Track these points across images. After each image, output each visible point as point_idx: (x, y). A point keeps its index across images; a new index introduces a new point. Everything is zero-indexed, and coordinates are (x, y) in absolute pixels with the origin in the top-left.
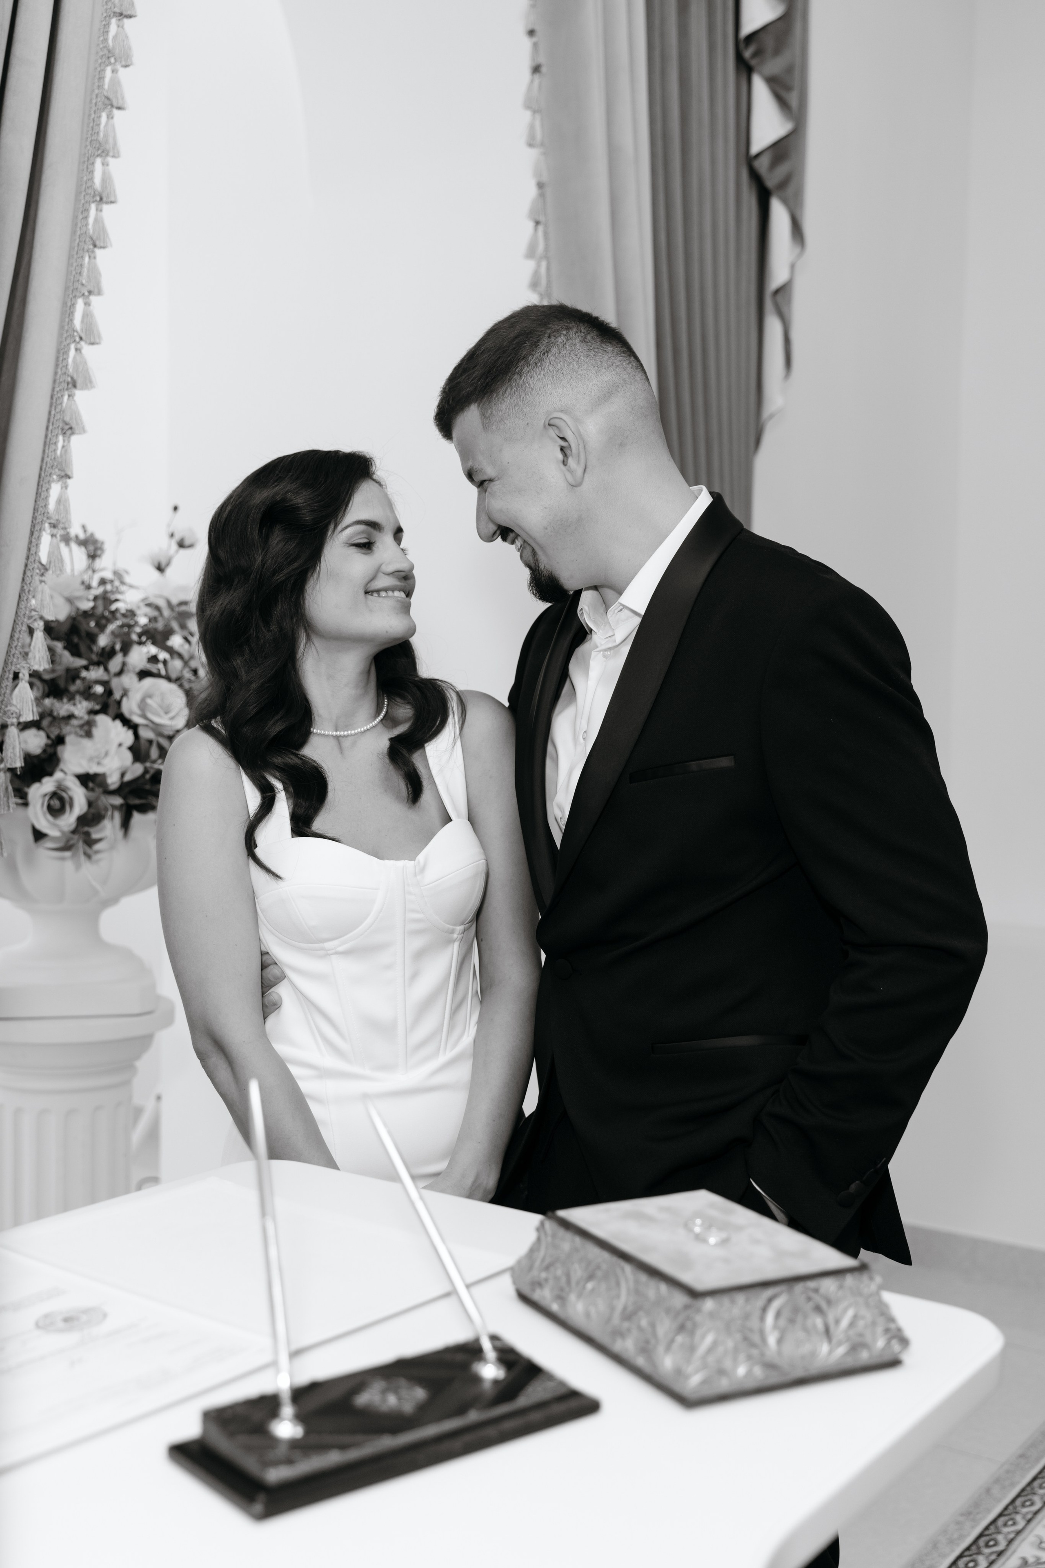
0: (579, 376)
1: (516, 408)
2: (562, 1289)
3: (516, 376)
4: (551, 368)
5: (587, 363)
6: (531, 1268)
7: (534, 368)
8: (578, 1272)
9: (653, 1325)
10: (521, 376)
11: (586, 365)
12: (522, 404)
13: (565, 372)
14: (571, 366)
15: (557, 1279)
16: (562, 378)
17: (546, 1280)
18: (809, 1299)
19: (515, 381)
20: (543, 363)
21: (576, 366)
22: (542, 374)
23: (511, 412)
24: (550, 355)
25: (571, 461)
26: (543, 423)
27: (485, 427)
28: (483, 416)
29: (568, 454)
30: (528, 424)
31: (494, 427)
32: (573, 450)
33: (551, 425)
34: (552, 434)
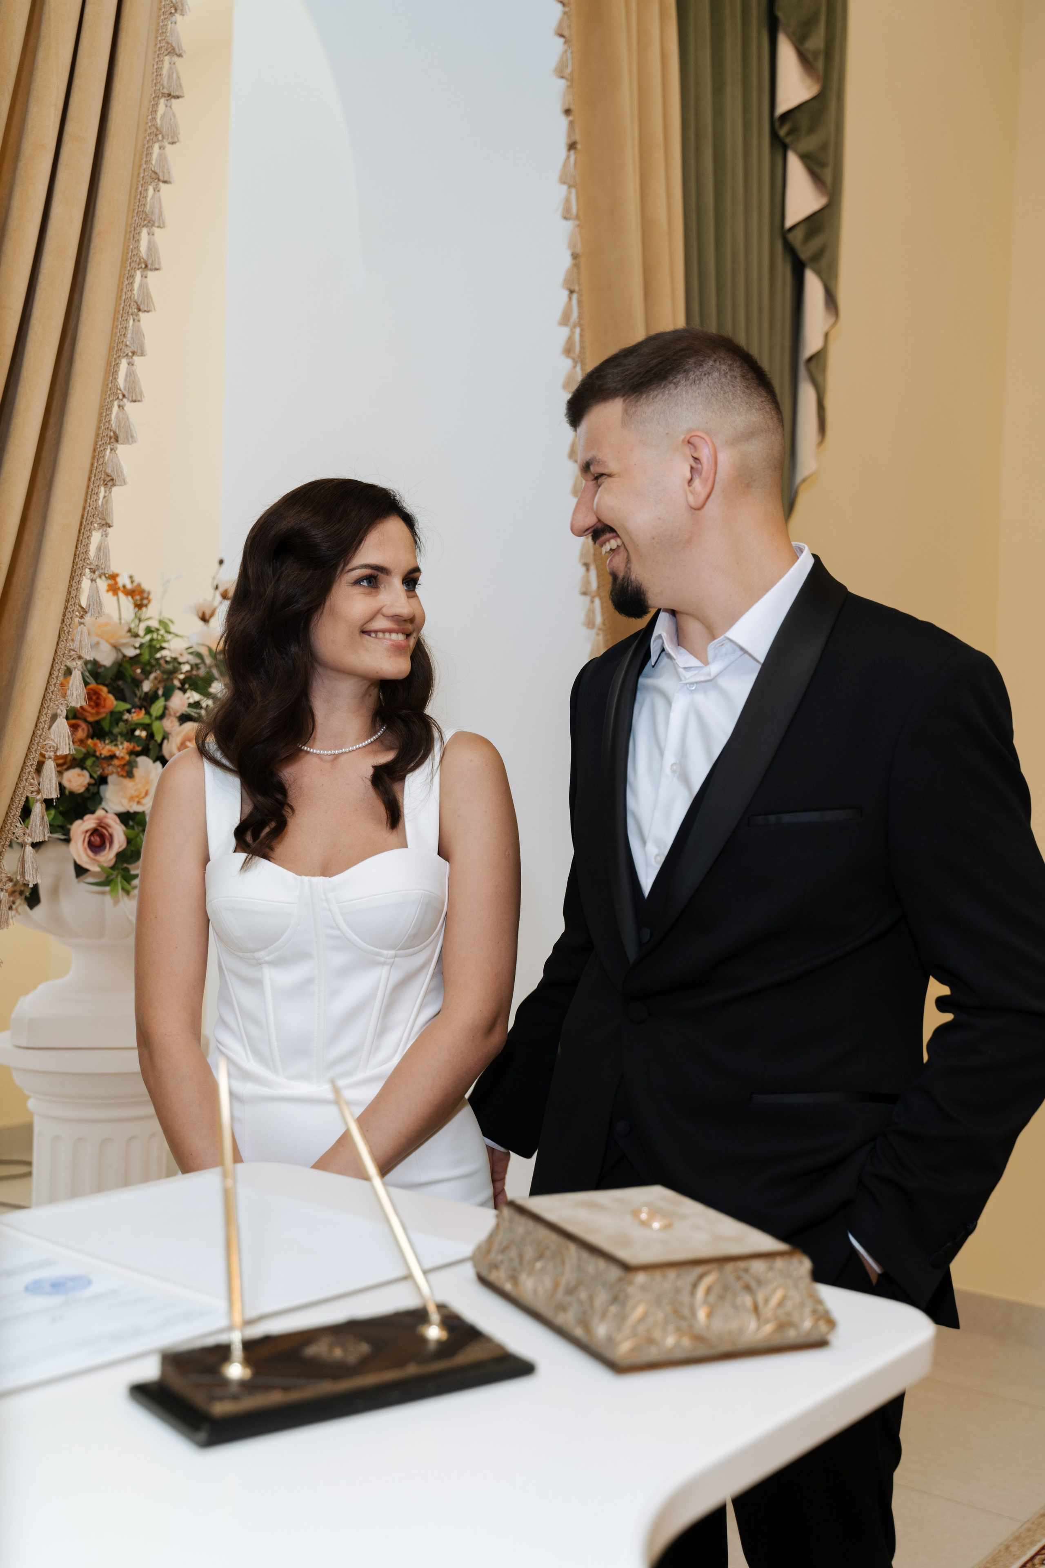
0: (730, 407)
1: (662, 415)
2: (514, 1270)
3: (671, 386)
4: (708, 390)
5: (741, 398)
6: (489, 1251)
7: (691, 384)
8: (530, 1253)
9: (591, 1298)
10: (676, 387)
11: (740, 399)
12: (668, 413)
13: (719, 399)
14: (726, 395)
15: (511, 1260)
16: (714, 403)
17: (502, 1262)
18: (739, 1278)
19: (669, 390)
20: (702, 383)
21: (731, 398)
22: (697, 392)
23: (656, 417)
24: (710, 378)
25: (697, 483)
26: (682, 437)
27: (624, 423)
28: (626, 411)
29: (696, 476)
30: (667, 434)
31: (633, 426)
32: (704, 474)
33: (689, 442)
34: (687, 451)
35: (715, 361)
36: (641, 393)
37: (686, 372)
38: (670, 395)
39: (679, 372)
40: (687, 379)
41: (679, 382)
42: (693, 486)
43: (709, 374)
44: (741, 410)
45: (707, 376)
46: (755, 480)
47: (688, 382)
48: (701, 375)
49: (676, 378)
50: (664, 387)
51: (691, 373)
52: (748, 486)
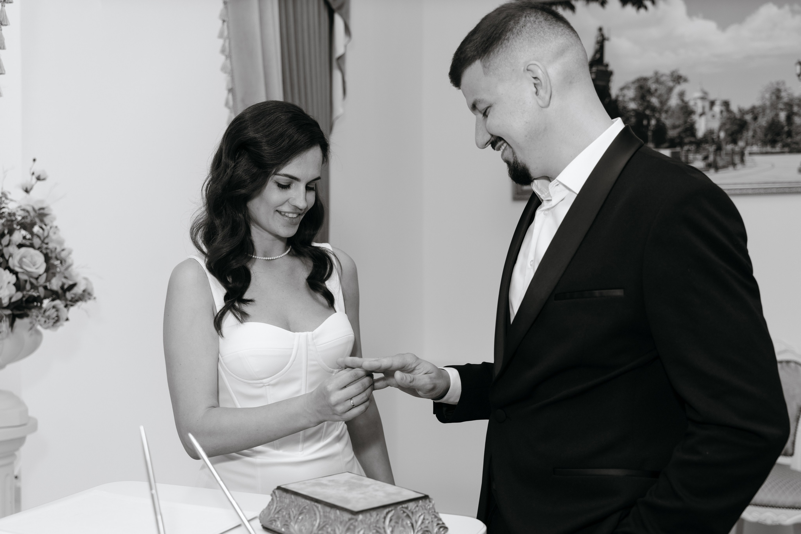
0: (544, 40)
1: (506, 61)
3: (505, 41)
4: (527, 35)
5: (549, 32)
7: (516, 36)
10: (508, 41)
11: (548, 33)
12: (509, 58)
13: (536, 38)
14: (540, 34)
16: (534, 41)
19: (505, 44)
20: (523, 33)
21: (543, 35)
22: (522, 39)
23: (503, 63)
24: (526, 28)
25: (541, 92)
26: (523, 68)
27: (485, 74)
28: (484, 66)
29: (539, 88)
30: (513, 70)
31: (491, 73)
32: (543, 84)
33: (528, 70)
34: (529, 75)
35: (526, 17)
36: (490, 52)
37: (511, 30)
38: (506, 47)
39: (507, 32)
40: (513, 34)
41: (509, 37)
42: (539, 94)
43: (525, 26)
44: (552, 39)
45: (524, 27)
46: (574, 78)
47: (514, 36)
48: (520, 28)
49: (506, 36)
50: (501, 44)
51: (514, 29)
52: (571, 83)
